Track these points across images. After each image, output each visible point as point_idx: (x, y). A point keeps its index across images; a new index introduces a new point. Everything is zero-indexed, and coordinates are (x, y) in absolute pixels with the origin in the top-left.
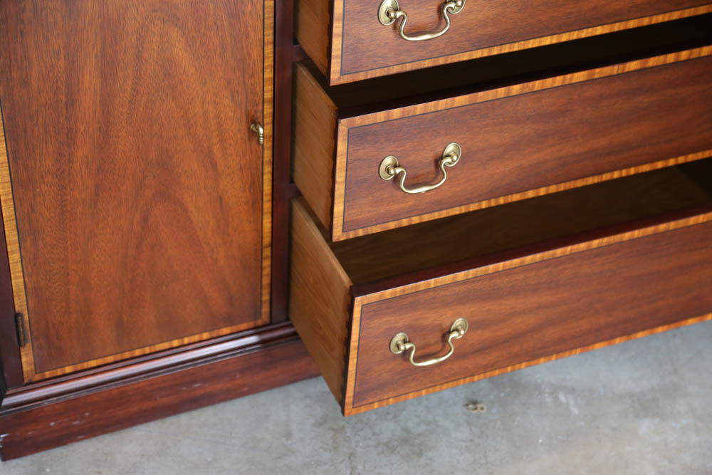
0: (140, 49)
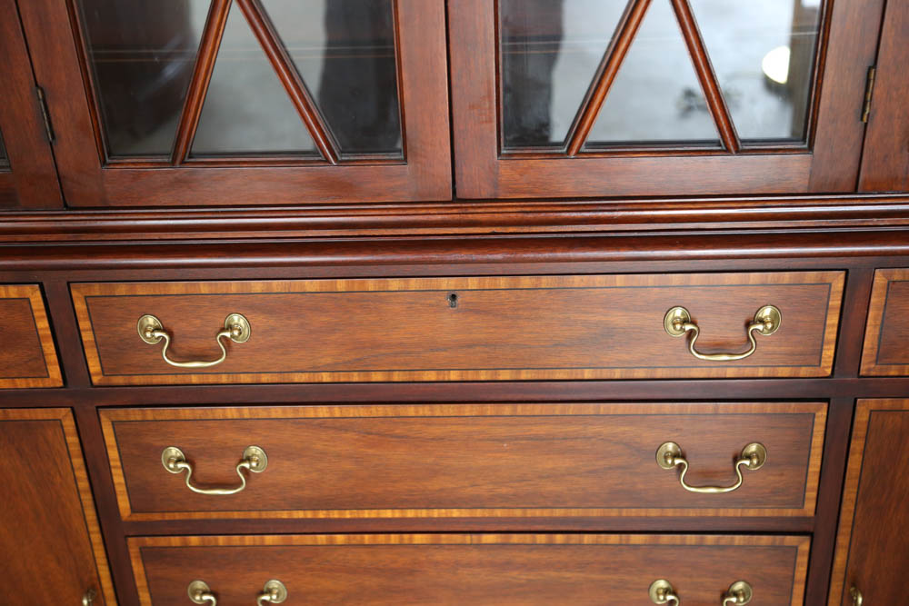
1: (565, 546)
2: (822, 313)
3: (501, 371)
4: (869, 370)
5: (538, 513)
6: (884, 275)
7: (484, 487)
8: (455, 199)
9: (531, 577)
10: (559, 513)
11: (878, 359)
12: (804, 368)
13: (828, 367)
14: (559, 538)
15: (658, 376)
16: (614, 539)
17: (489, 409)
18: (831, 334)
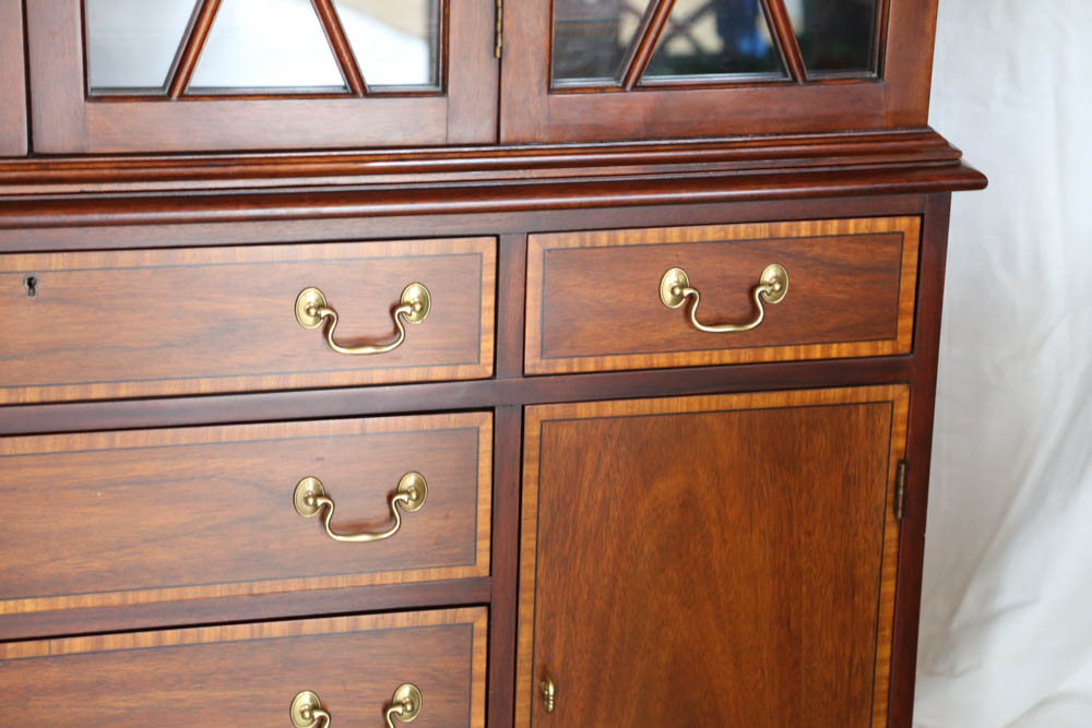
1: (178, 647)
2: (476, 292)
3: (94, 386)
4: (534, 366)
5: (142, 597)
6: (538, 242)
7: (69, 561)
8: (31, 153)
9: (130, 704)
10: (170, 595)
11: (543, 352)
12: (461, 367)
13: (488, 365)
14: (170, 637)
15: (292, 385)
16: (243, 631)
17: (79, 440)
18: (488, 320)
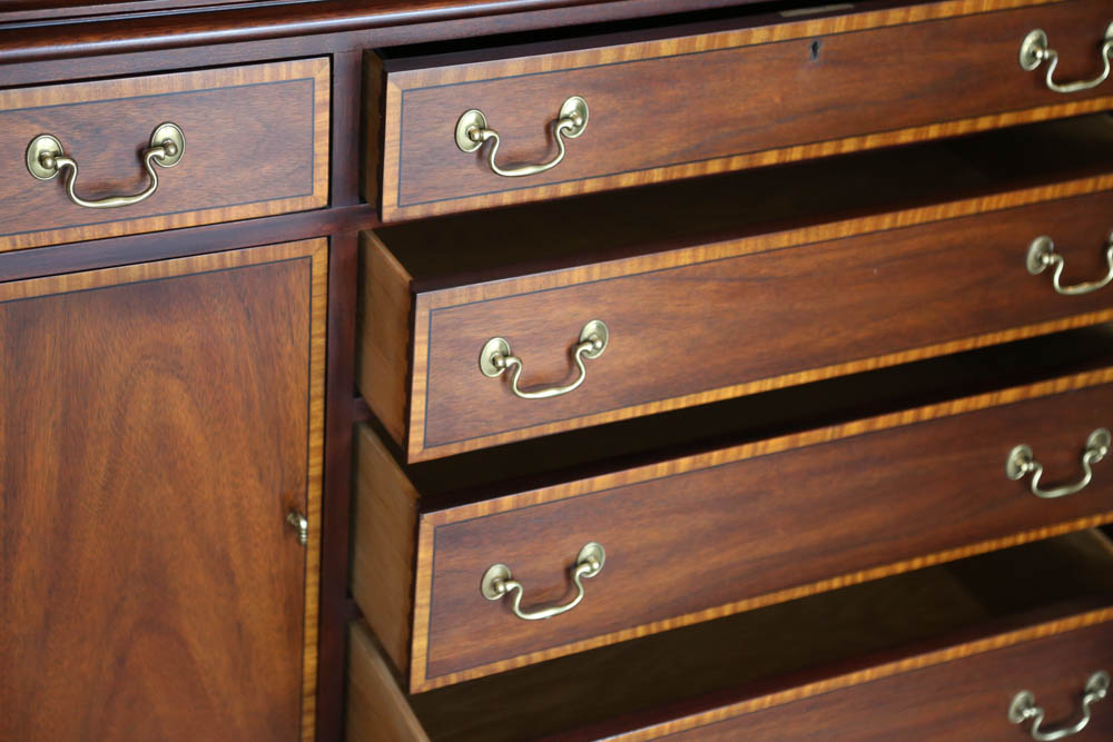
0: (122, 411)
